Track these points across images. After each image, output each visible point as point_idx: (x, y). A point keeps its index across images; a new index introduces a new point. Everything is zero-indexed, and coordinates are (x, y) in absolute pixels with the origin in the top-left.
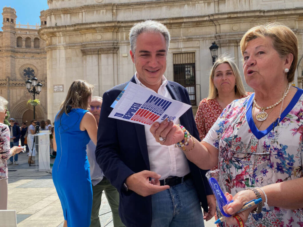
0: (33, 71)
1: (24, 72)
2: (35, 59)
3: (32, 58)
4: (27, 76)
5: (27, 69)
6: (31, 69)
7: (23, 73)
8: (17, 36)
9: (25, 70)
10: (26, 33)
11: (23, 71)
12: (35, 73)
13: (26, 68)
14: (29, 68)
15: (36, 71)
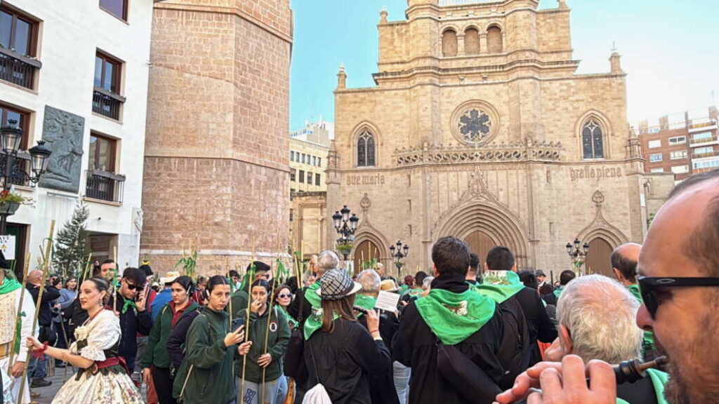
0: (485, 118)
1: (462, 124)
2: (491, 84)
3: (485, 82)
4: (469, 134)
5: (469, 115)
6: (479, 113)
8: (444, 28)
9: (463, 119)
10: (467, 16)
11: (459, 120)
12: (490, 124)
13: (467, 112)
14: (474, 113)
15: (492, 119)
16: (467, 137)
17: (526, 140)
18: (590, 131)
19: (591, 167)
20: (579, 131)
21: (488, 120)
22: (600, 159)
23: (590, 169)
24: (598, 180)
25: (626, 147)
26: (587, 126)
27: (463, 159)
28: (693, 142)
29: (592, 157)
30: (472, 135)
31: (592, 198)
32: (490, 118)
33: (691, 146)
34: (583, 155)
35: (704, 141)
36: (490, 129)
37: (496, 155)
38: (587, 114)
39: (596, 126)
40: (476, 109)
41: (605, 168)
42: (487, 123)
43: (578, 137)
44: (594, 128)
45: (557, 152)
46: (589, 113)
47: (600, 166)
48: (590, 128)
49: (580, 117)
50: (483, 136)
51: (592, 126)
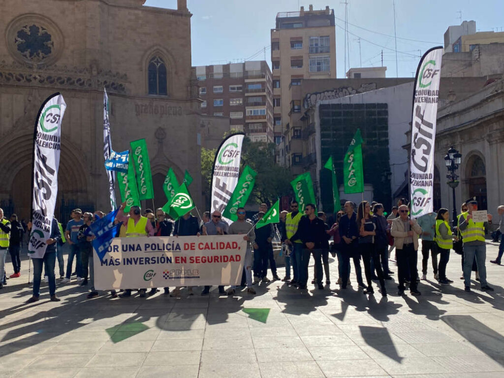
0: (47, 37)
1: (19, 39)
4: (27, 53)
5: (27, 30)
6: (40, 30)
7: (16, 41)
9: (21, 34)
11: (16, 34)
12: (52, 44)
13: (25, 27)
14: (34, 29)
15: (55, 39)
16: (25, 56)
17: (91, 67)
18: (155, 67)
19: (155, 103)
20: (145, 66)
21: (50, 40)
22: (163, 96)
23: (154, 105)
24: (161, 117)
25: (187, 87)
26: (153, 61)
27: (19, 80)
28: (247, 91)
29: (157, 94)
30: (31, 54)
31: (155, 134)
32: (52, 37)
33: (246, 95)
34: (148, 91)
35: (256, 91)
36: (52, 50)
37: (57, 80)
38: (153, 50)
39: (162, 62)
40: (37, 25)
41: (168, 106)
42: (49, 42)
43: (144, 71)
44: (159, 64)
45: (123, 84)
46: (155, 48)
47: (163, 103)
48: (156, 64)
49: (146, 51)
50: (43, 58)
51: (158, 62)
